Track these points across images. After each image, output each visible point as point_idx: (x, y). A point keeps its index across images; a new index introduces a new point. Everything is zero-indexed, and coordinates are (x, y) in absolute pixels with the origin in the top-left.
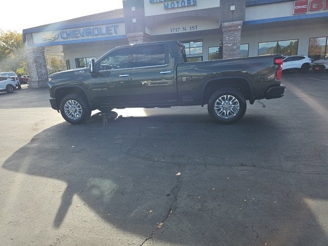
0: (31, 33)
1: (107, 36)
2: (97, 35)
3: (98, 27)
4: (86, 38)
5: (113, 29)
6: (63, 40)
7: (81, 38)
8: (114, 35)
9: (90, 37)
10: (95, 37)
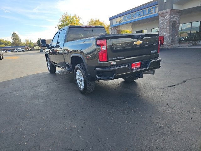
0: (112, 19)
1: (149, 15)
2: (143, 16)
3: (144, 10)
4: (137, 18)
5: (153, 9)
6: (125, 21)
7: (134, 19)
8: (154, 13)
9: (139, 17)
10: (142, 17)
